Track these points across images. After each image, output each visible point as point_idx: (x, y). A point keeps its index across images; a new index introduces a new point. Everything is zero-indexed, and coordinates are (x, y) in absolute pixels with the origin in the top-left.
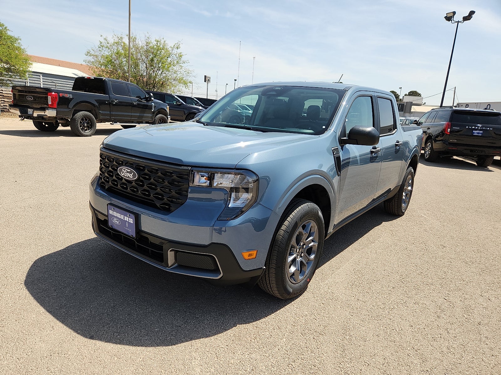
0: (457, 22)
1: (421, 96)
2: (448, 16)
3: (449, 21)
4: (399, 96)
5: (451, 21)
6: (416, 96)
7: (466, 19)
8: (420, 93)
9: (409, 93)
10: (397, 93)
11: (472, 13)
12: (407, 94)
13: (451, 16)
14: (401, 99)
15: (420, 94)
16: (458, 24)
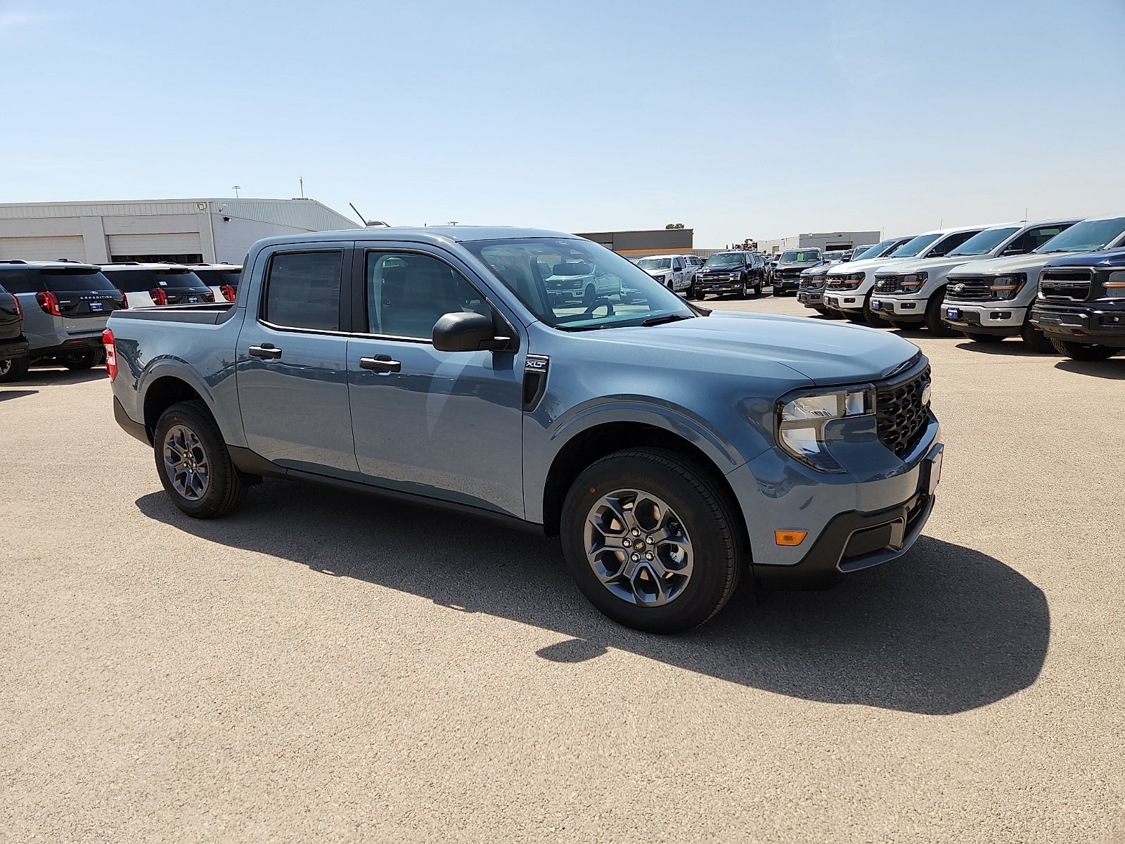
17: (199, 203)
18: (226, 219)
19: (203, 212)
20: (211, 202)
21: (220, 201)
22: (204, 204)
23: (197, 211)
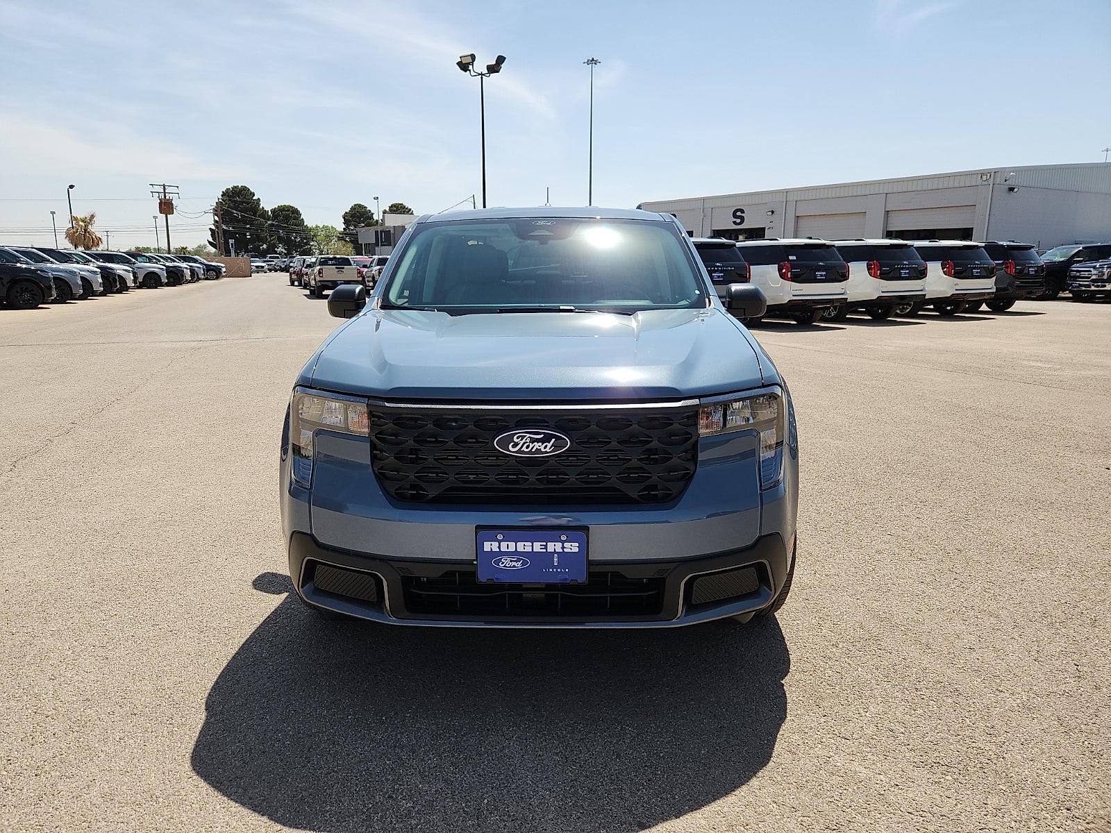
0: (480, 74)
1: (412, 214)
2: (464, 62)
3: (466, 71)
4: (373, 214)
5: (468, 72)
6: (404, 213)
7: (493, 69)
8: (409, 207)
9: (390, 207)
10: (368, 209)
11: (501, 60)
12: (387, 209)
13: (469, 62)
14: (377, 221)
15: (410, 210)
16: (482, 78)
17: (982, 174)
18: (1011, 189)
19: (986, 183)
20: (996, 172)
21: (1007, 170)
22: (989, 175)
23: (979, 182)
